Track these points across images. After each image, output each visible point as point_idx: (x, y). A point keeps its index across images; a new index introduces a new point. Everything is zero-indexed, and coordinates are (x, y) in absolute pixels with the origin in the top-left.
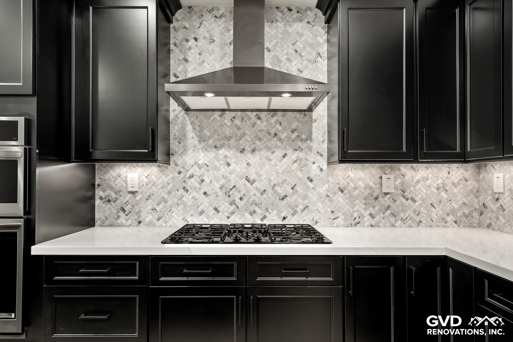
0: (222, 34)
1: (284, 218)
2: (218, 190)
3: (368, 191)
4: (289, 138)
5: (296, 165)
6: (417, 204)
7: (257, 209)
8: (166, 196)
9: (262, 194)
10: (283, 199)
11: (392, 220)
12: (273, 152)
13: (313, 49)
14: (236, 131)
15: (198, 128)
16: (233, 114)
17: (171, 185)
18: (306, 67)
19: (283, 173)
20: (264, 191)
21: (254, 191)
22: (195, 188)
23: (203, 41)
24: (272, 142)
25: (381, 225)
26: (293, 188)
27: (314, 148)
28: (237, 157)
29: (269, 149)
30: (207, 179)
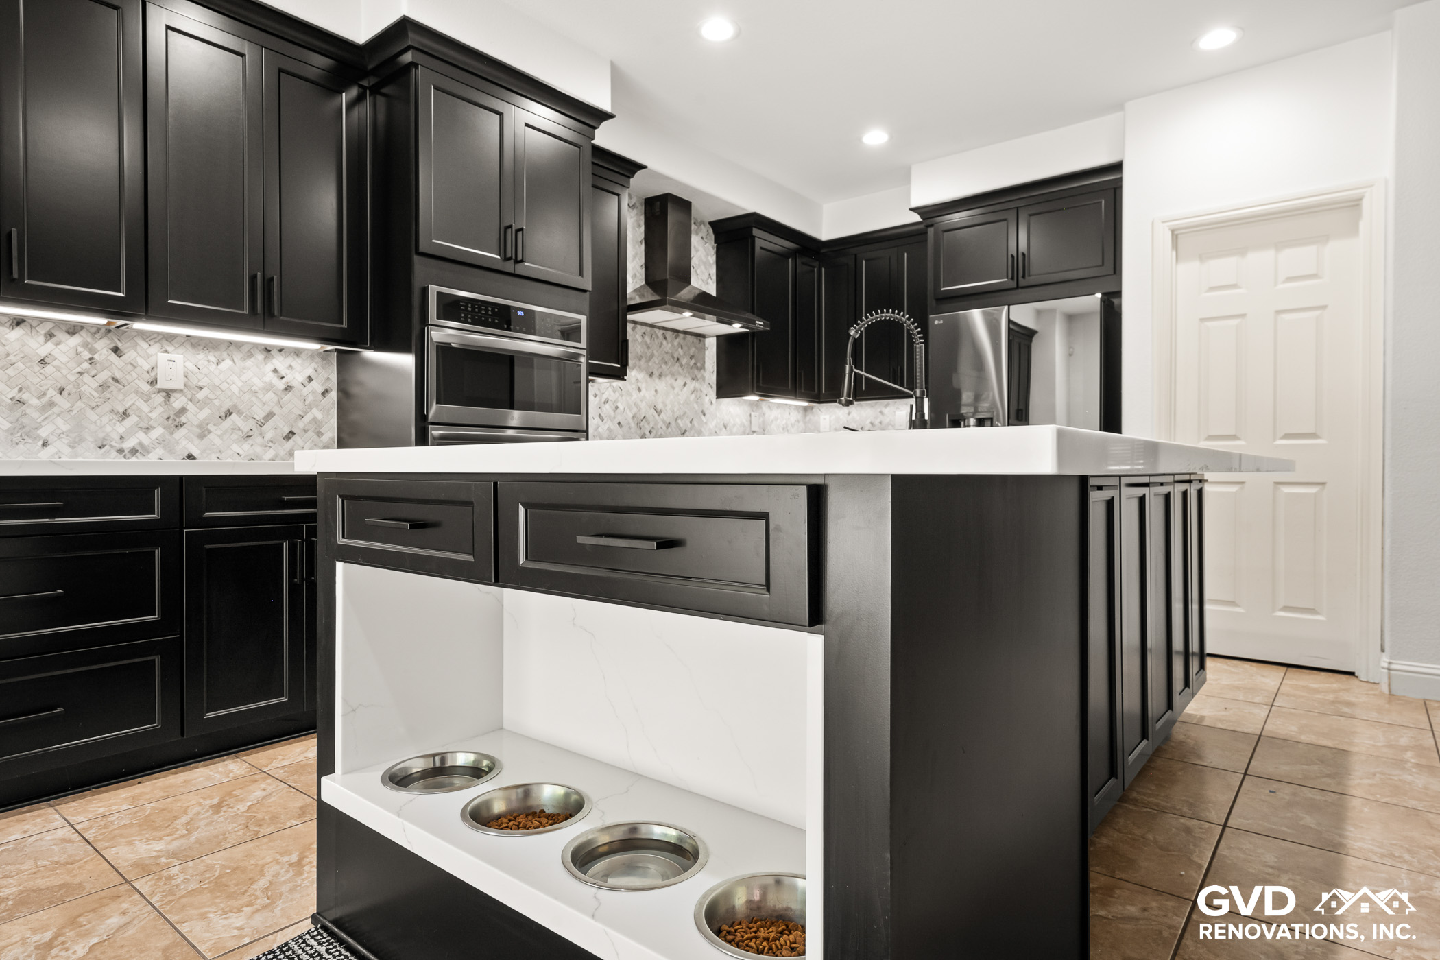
0: (635, 227)
2: (631, 421)
4: (688, 364)
5: (693, 396)
9: (667, 427)
12: (676, 380)
14: (646, 350)
16: (644, 329)
19: (683, 404)
20: (669, 423)
21: (660, 424)
22: (610, 416)
24: (675, 368)
26: (691, 422)
27: (706, 378)
29: (672, 374)
30: (621, 407)
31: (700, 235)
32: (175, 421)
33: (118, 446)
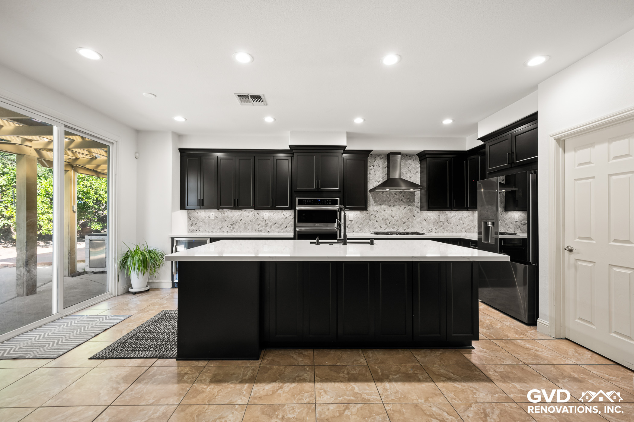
0: (383, 164)
1: (405, 230)
2: (381, 220)
3: (434, 220)
4: (406, 201)
5: (409, 211)
6: (452, 225)
7: (395, 227)
8: (363, 222)
9: (397, 221)
10: (404, 223)
11: (443, 230)
12: (401, 206)
13: (415, 170)
14: (388, 199)
15: (374, 198)
16: (386, 193)
17: (364, 218)
18: (412, 176)
19: (404, 214)
21: (394, 220)
22: (373, 219)
23: (376, 167)
24: (400, 203)
25: (439, 232)
26: (408, 219)
27: (415, 205)
28: (388, 208)
29: (399, 205)
30: (377, 216)
31: (412, 159)
32: (266, 225)
33: (258, 230)
